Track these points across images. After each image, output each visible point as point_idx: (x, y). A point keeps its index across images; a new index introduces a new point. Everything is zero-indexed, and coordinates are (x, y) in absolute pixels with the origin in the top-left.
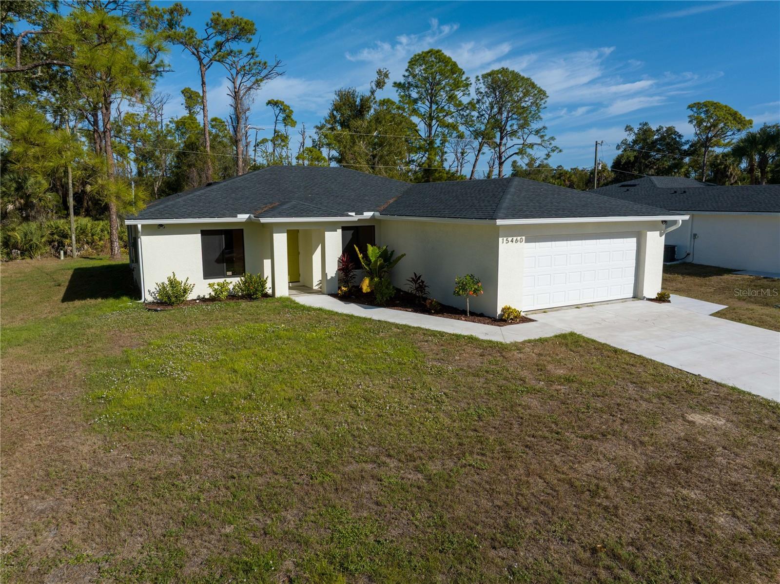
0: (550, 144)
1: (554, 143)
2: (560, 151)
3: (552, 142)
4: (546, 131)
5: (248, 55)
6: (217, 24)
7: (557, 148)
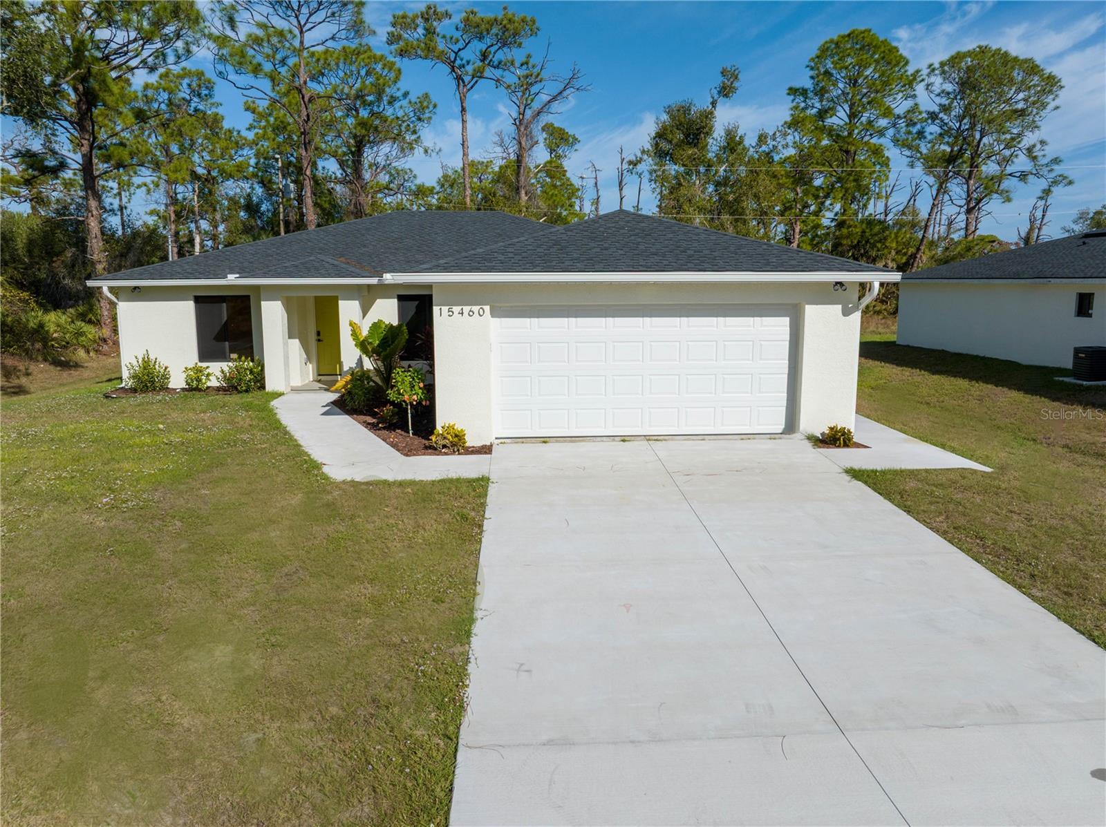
0: (1052, 170)
1: (1058, 169)
2: (1070, 183)
3: (1055, 167)
4: (1046, 147)
5: (522, 65)
6: (474, 27)
7: (1065, 178)
